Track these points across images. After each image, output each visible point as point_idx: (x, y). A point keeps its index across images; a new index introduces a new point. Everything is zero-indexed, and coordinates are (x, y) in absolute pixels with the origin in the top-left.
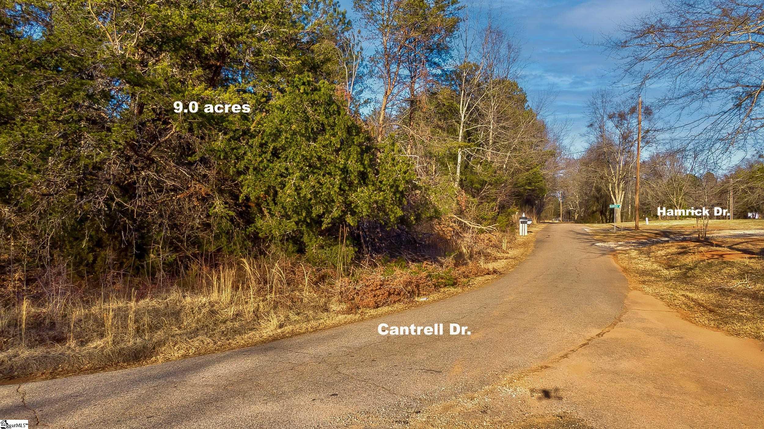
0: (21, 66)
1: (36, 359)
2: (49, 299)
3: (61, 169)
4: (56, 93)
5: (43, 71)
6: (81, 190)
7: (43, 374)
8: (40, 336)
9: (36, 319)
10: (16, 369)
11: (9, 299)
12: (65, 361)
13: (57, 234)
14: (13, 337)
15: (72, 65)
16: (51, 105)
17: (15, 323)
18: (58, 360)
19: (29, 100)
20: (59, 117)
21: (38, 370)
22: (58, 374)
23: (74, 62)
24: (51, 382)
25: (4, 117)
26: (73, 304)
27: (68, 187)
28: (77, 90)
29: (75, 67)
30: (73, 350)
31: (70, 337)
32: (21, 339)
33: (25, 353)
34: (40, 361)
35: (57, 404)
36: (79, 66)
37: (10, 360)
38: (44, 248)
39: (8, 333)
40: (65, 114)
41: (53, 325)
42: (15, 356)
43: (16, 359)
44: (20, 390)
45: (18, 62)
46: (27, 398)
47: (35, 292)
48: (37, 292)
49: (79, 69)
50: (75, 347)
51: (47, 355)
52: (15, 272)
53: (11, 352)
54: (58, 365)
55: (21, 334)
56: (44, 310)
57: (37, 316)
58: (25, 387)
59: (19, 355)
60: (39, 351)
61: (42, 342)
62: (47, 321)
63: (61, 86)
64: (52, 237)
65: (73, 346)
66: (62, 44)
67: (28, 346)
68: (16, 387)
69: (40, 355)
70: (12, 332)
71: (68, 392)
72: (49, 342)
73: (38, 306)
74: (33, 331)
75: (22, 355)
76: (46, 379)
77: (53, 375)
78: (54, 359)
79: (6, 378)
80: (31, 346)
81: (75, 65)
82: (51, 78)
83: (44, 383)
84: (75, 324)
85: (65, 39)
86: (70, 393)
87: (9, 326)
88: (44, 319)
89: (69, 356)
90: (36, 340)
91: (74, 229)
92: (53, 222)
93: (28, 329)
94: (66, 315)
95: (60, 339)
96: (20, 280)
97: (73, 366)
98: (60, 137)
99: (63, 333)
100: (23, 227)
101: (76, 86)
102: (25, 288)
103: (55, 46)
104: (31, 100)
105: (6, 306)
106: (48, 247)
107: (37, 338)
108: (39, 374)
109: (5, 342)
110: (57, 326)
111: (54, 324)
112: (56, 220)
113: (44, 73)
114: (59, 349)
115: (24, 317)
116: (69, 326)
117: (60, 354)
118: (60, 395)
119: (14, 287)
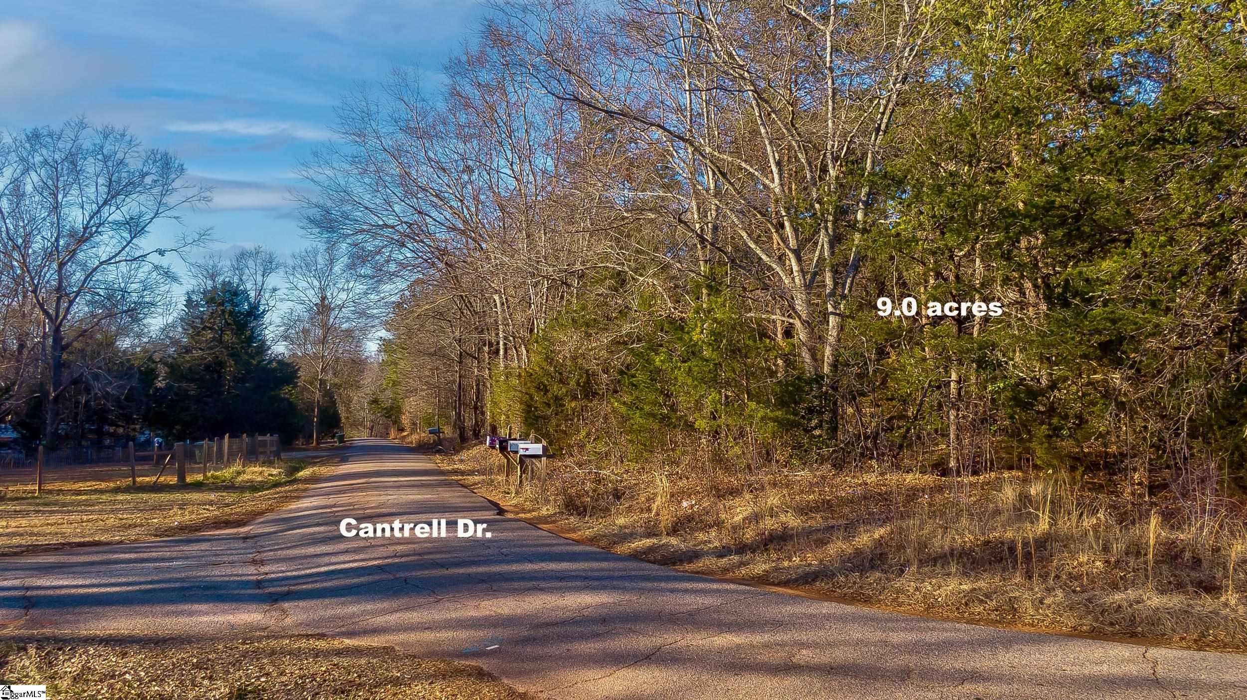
0: (1134, 147)
1: (1170, 612)
2: (1189, 518)
3: (1204, 304)
4: (1192, 178)
5: (1169, 147)
6: (1235, 341)
7: (1182, 639)
8: (1176, 576)
9: (1169, 549)
10: (1140, 623)
11: (1126, 513)
12: (1219, 625)
13: (1197, 413)
14: (1134, 571)
15: (1214, 128)
16: (1187, 199)
17: (1136, 550)
18: (1206, 622)
19: (1147, 199)
20: (1199, 217)
21: (1173, 630)
22: (1208, 646)
23: (1216, 123)
24: (1198, 655)
25: (1111, 231)
26: (1232, 533)
27: (1216, 334)
28: (1227, 167)
29: (1220, 130)
30: (1234, 611)
31: (1227, 586)
32: (1147, 577)
33: (1155, 601)
34: (1178, 618)
35: (1210, 692)
36: (1226, 127)
37: (1131, 606)
38: (1177, 435)
39: (1127, 564)
40: (1211, 210)
41: (1197, 562)
42: (1138, 602)
43: (1140, 606)
44: (1147, 655)
45: (1128, 144)
46: (1159, 669)
47: (1164, 506)
48: (1167, 507)
49: (1228, 131)
50: (1236, 606)
51: (1189, 609)
52: (1135, 470)
53: (1131, 594)
54: (1207, 629)
55: (1146, 570)
56: (1182, 536)
57: (1170, 545)
58: (1154, 652)
59: (1143, 601)
60: (1175, 601)
61: (1180, 587)
62: (1187, 555)
63: (1199, 166)
64: (1190, 419)
65: (1233, 602)
66: (1197, 97)
67: (1157, 589)
68: (1142, 649)
69: (1177, 608)
70: (1131, 564)
71: (1229, 677)
72: (1190, 588)
73: (1172, 527)
74: (1165, 567)
75: (1149, 603)
76: (1189, 648)
77: (1200, 644)
78: (1200, 619)
79: (1125, 634)
80: (1162, 591)
81: (1219, 127)
82: (1182, 157)
83: (1186, 653)
84: (1237, 567)
85: (1201, 86)
86: (1233, 679)
87: (1127, 554)
88: (1183, 551)
89: (1226, 618)
90: (1170, 583)
91: (1228, 406)
92: (1190, 393)
93: (1156, 562)
94: (1218, 550)
95: (1211, 588)
96: (1140, 484)
97: (1233, 637)
98: (1200, 251)
99: (1214, 577)
100: (1142, 401)
101: (1225, 161)
102: (1147, 499)
103: (1187, 104)
104: (1151, 198)
105: (1121, 523)
106: (1184, 434)
107: (1172, 579)
108: (1177, 638)
109: (1121, 578)
110: (1205, 564)
111: (1200, 560)
112: (1196, 388)
113: (1172, 150)
114: (1206, 603)
115: (1152, 542)
116: (1225, 568)
117: (1210, 612)
118: (1214, 678)
119: (1133, 494)
